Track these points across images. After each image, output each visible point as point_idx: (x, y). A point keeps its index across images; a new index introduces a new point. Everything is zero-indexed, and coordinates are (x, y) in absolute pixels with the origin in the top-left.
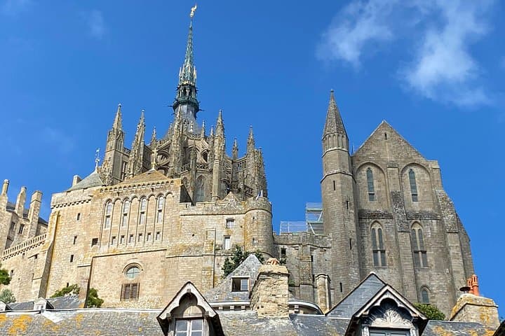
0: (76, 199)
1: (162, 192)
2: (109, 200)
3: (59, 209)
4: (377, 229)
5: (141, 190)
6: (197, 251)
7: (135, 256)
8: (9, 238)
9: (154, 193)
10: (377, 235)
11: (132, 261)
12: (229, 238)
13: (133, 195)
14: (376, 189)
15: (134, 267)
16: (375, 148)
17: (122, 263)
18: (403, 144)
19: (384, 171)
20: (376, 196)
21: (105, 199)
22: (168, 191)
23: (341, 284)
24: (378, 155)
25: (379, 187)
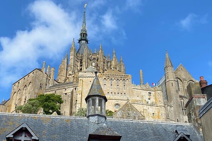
0: (89, 76)
1: (125, 79)
2: (105, 79)
3: (82, 78)
4: (182, 101)
5: (117, 77)
6: (140, 102)
7: (118, 101)
8: (46, 85)
9: (122, 79)
10: (182, 103)
11: (117, 103)
12: (150, 99)
13: (114, 78)
14: (180, 87)
15: (117, 105)
16: (179, 73)
17: (113, 103)
18: (187, 73)
19: (183, 81)
20: (180, 90)
21: (103, 78)
22: (127, 79)
23: (178, 120)
24: (180, 75)
25: (181, 87)
